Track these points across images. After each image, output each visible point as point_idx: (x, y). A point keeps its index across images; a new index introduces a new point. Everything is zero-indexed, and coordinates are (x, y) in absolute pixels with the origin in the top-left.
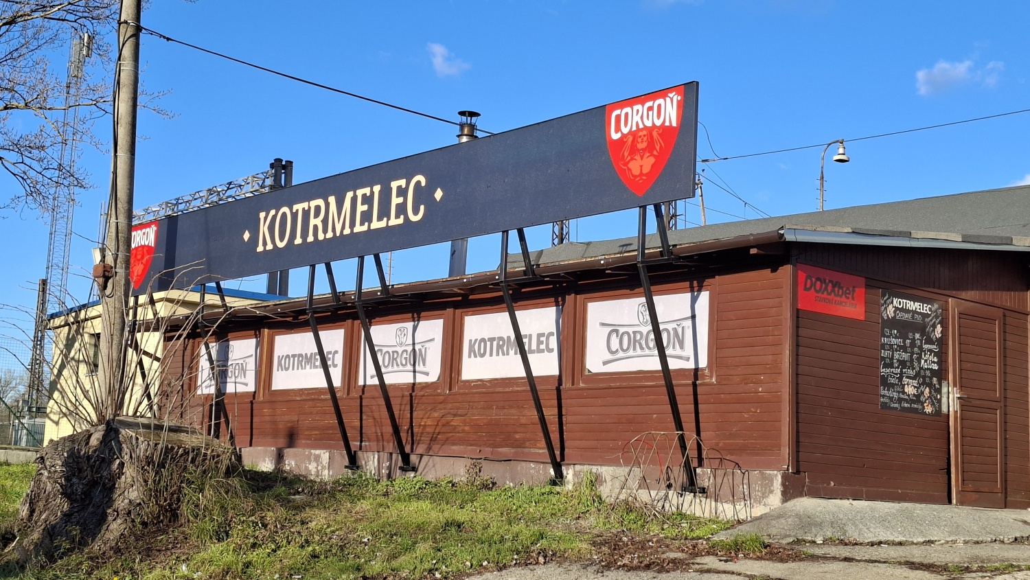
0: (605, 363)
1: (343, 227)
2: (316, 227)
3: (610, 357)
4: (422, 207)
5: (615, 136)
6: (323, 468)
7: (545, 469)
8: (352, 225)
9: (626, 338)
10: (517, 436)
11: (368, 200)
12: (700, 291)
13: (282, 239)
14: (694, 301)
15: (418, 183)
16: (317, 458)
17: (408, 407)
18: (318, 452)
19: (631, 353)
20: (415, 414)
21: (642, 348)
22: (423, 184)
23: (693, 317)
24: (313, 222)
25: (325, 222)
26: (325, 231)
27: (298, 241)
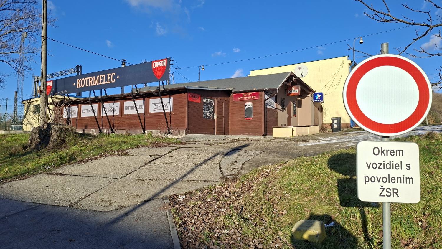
0: (153, 111)
1: (97, 83)
2: (91, 83)
3: (154, 110)
4: (114, 80)
5: (154, 67)
6: (94, 133)
7: (141, 131)
8: (99, 83)
9: (157, 106)
10: (136, 125)
11: (102, 78)
12: (171, 97)
13: (83, 85)
14: (170, 99)
15: (113, 75)
16: (92, 131)
17: (113, 120)
18: (92, 129)
19: (158, 109)
20: (114, 121)
21: (160, 108)
22: (115, 75)
23: (170, 102)
24: (90, 82)
25: (93, 82)
26: (93, 84)
27: (87, 86)
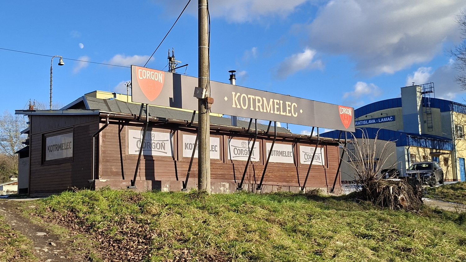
11: (278, 104)
14: (321, 149)
15: (294, 106)
16: (224, 186)
17: (253, 169)
18: (224, 183)
20: (255, 172)
23: (321, 153)
24: (257, 104)
